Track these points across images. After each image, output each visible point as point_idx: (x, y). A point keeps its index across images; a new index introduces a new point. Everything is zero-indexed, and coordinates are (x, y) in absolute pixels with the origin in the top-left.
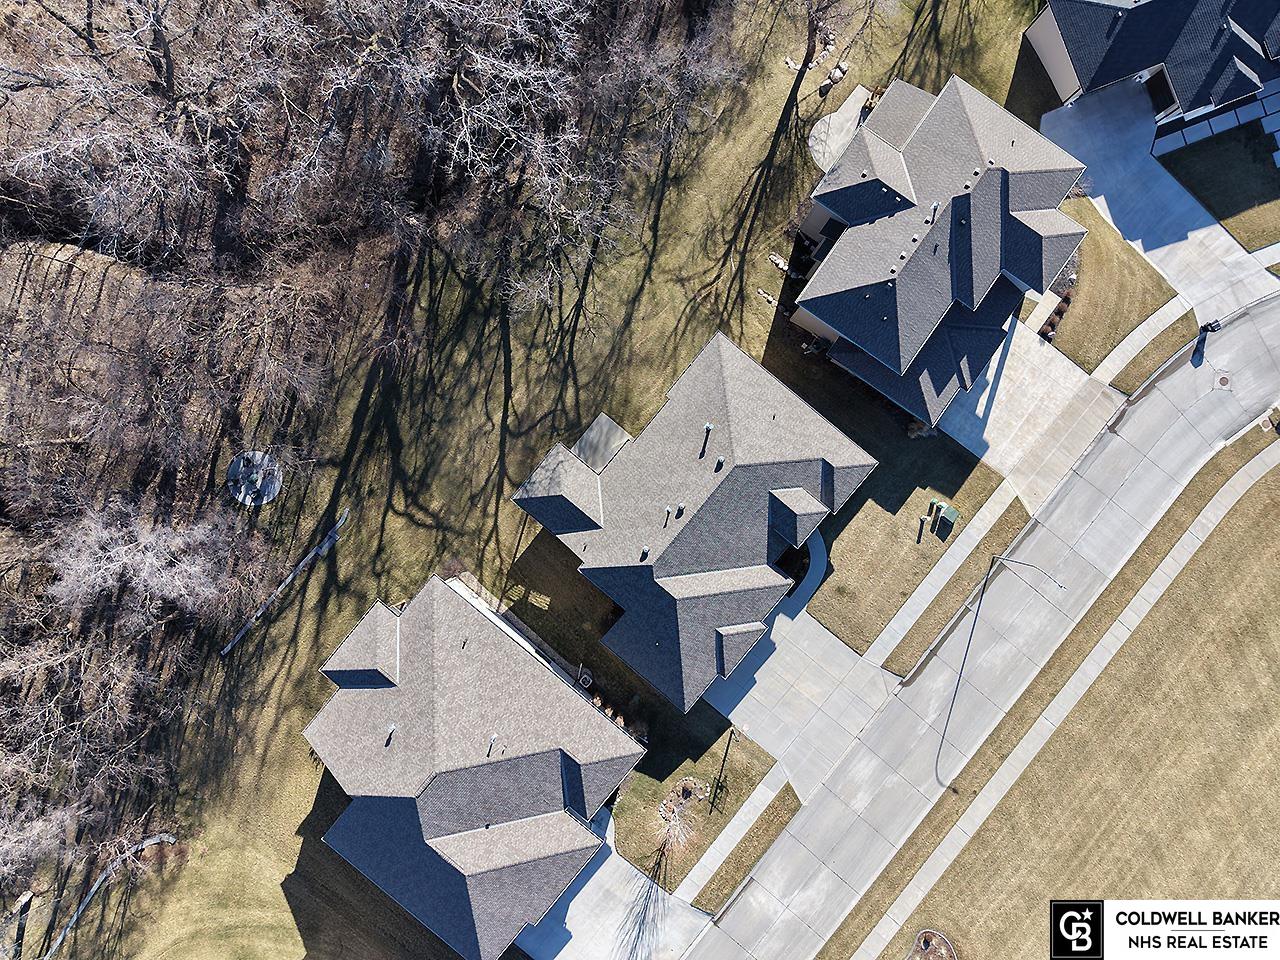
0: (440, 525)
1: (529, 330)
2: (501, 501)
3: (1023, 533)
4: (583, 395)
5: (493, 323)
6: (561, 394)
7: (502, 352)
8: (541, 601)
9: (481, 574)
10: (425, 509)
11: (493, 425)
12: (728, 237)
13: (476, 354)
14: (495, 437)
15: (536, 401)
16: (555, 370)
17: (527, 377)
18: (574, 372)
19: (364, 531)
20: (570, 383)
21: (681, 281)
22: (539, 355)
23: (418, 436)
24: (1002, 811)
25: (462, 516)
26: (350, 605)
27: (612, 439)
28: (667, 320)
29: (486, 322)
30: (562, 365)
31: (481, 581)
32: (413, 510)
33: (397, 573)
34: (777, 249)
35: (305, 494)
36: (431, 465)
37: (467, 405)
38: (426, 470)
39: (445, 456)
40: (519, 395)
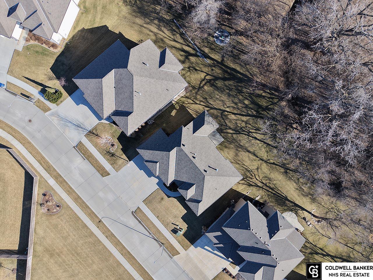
0: (200, 88)
1: (251, 123)
2: (204, 107)
3: (169, 254)
4: (230, 135)
5: (255, 113)
6: (231, 129)
7: (246, 114)
8: (173, 113)
9: (184, 97)
10: (205, 84)
11: (226, 108)
12: (267, 184)
13: (246, 106)
14: (222, 108)
15: (230, 121)
16: (238, 128)
17: (238, 120)
18: (237, 134)
19: (202, 66)
20: (234, 132)
21: (258, 169)
22: (243, 124)
23: (226, 86)
24: (92, 234)
25: (201, 95)
26: (182, 58)
27: (216, 141)
28: (247, 163)
29: (255, 111)
30: (239, 130)
31: (182, 97)
32: (205, 81)
33: (189, 73)
34: (262, 198)
35: (215, 51)
36: (217, 88)
37: (233, 101)
38: (216, 87)
39: (219, 93)
40: (233, 117)
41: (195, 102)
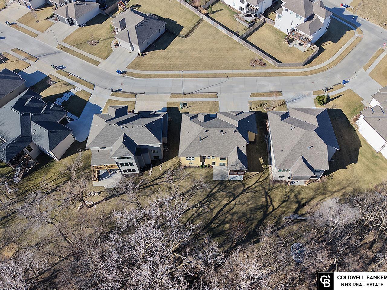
0: (267, 194)
1: (208, 214)
2: (250, 186)
3: (175, 94)
4: (213, 187)
5: (213, 226)
6: (217, 192)
7: (218, 216)
8: (261, 160)
9: (268, 176)
10: (267, 201)
11: (236, 202)
12: (152, 187)
13: (224, 223)
14: (238, 199)
15: (223, 197)
17: (219, 204)
18: (209, 193)
19: (284, 210)
20: (212, 192)
21: (170, 188)
22: (212, 206)
23: (253, 219)
24: (224, 69)
26: (300, 197)
27: (217, 173)
30: (210, 198)
32: (269, 203)
33: (284, 193)
34: (147, 175)
36: (256, 209)
37: (237, 213)
38: (259, 209)
39: (252, 207)
40: (225, 202)
41: (258, 182)
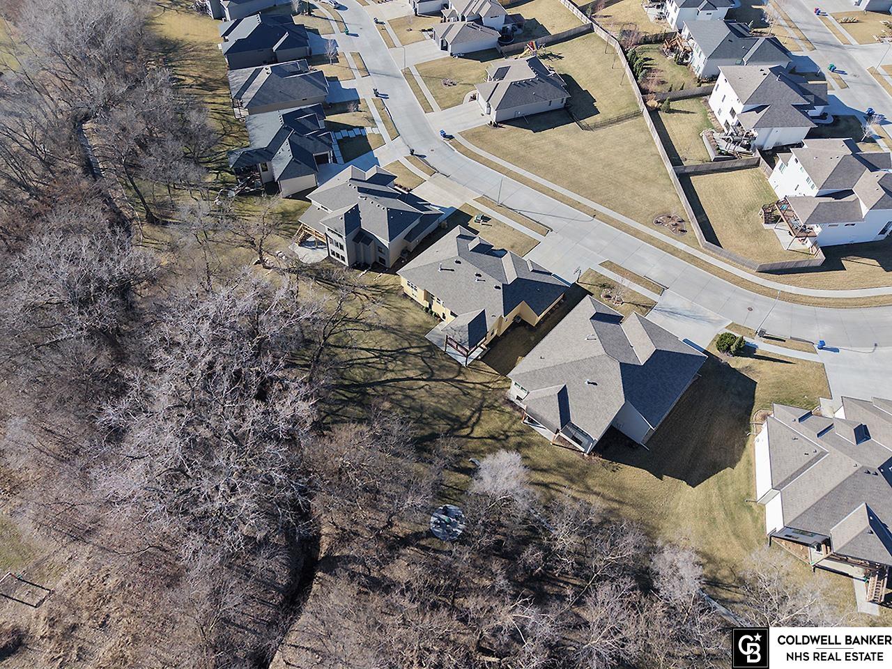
0: (480, 410)
1: (377, 372)
2: (466, 381)
3: (488, 199)
4: (414, 345)
5: (370, 390)
6: (414, 355)
7: (388, 384)
10: (470, 418)
11: (426, 385)
13: (386, 397)
14: (432, 384)
15: (415, 365)
16: (400, 358)
17: (403, 370)
18: (402, 349)
19: (481, 449)
20: (408, 351)
21: (364, 308)
22: (390, 366)
23: (428, 424)
24: (601, 203)
25: (475, 399)
27: (438, 332)
28: (383, 312)
30: (398, 355)
32: (470, 423)
33: (506, 427)
35: (458, 490)
37: (414, 399)
38: (449, 419)
39: (441, 409)
40: (411, 374)
41: (484, 386)
